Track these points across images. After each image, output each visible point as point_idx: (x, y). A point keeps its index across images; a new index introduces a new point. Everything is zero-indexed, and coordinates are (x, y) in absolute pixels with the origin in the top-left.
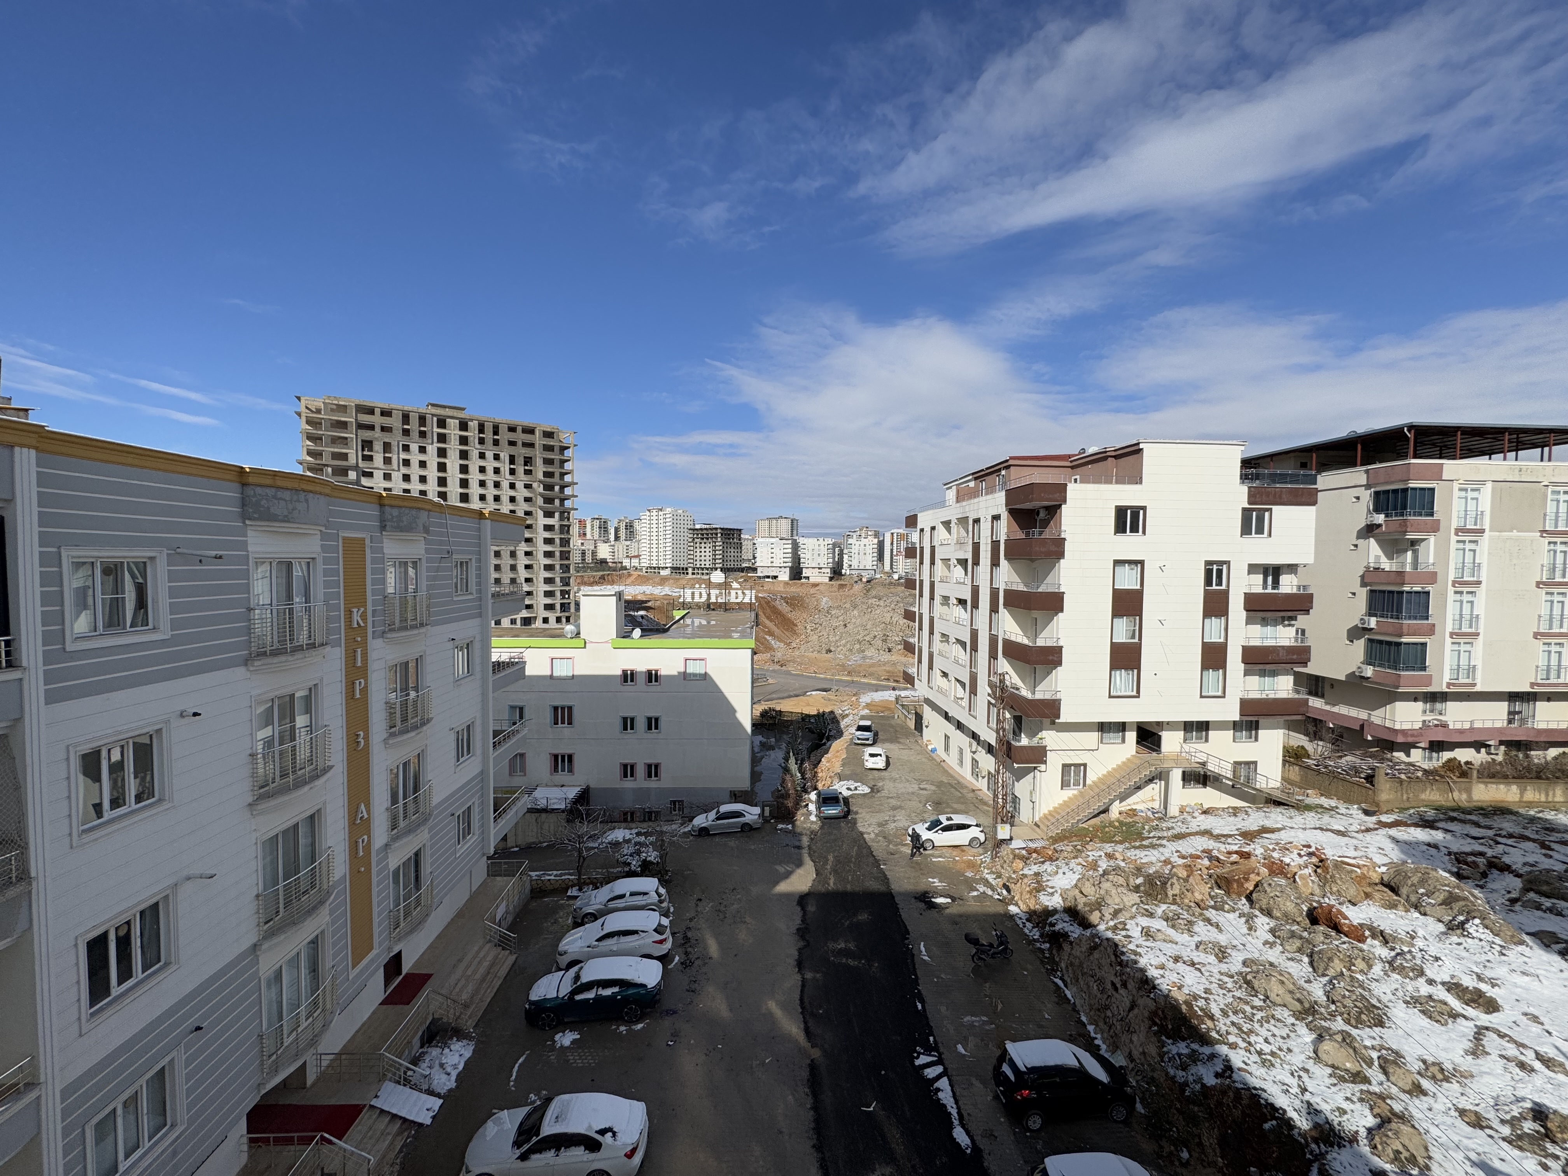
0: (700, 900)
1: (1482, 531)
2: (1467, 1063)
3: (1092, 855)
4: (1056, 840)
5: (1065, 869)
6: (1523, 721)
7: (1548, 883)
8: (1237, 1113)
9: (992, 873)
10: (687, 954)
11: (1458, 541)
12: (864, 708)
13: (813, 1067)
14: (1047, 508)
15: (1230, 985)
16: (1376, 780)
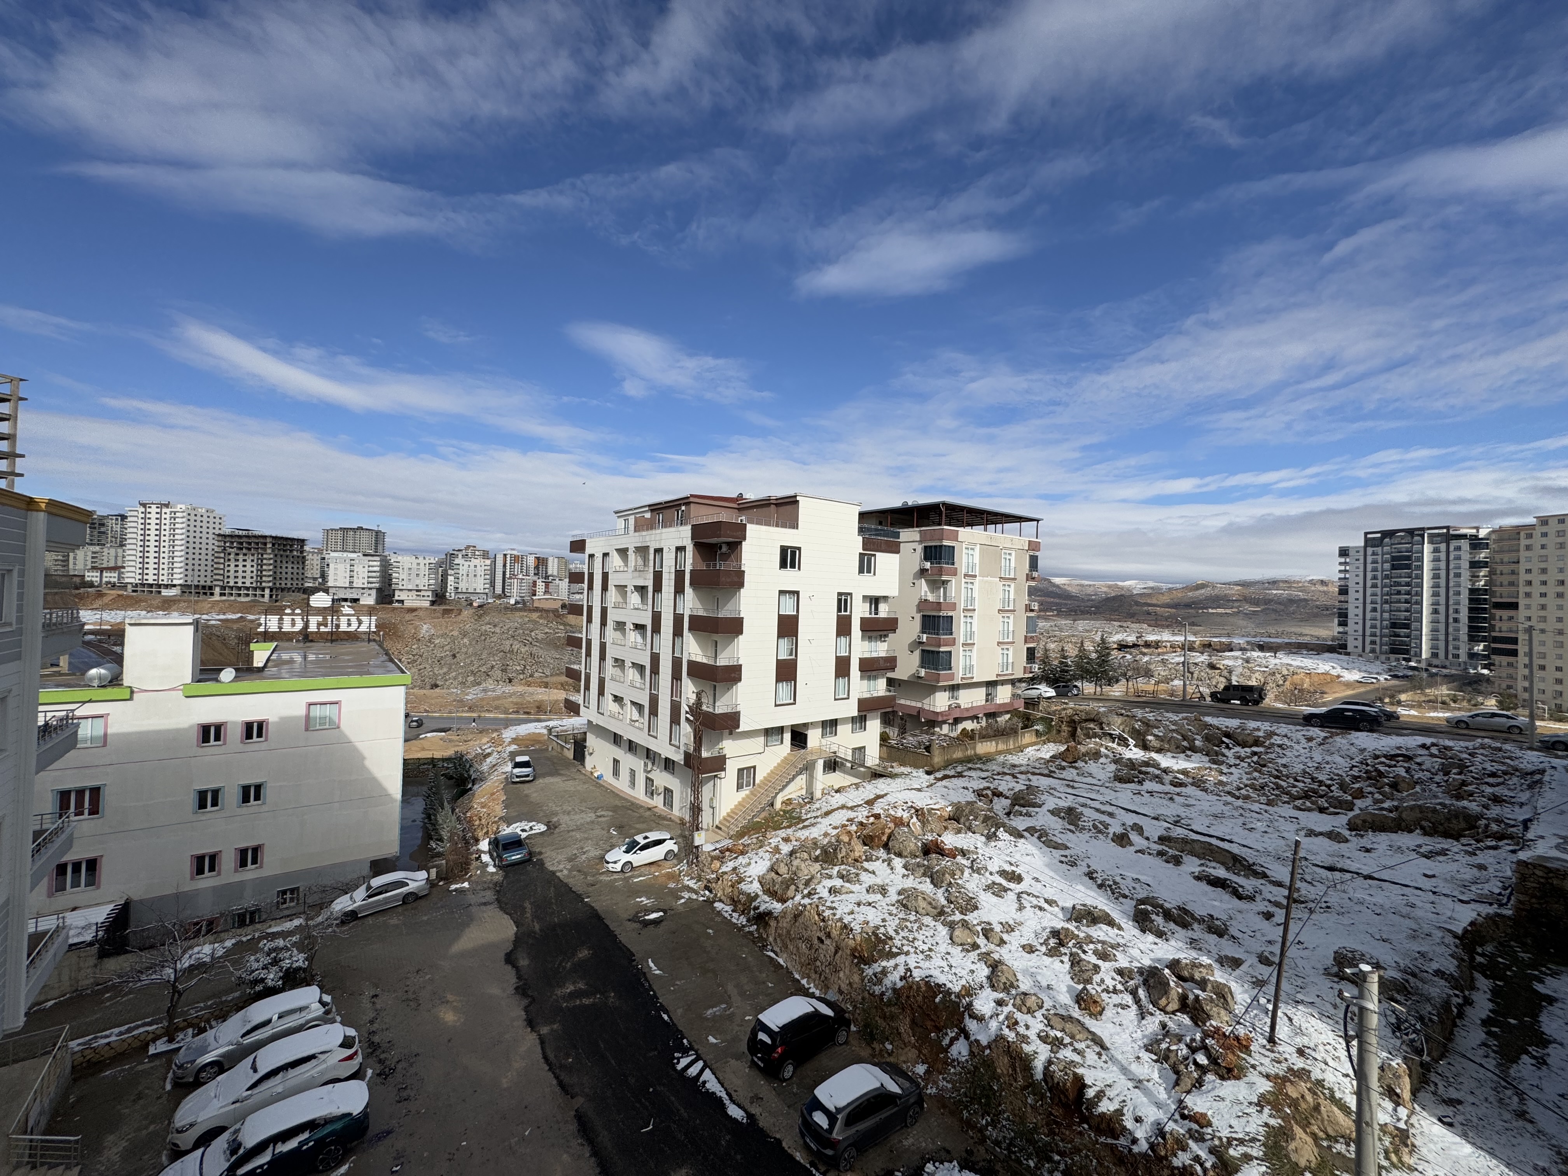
1: (975, 576)
2: (1018, 916)
3: (774, 841)
4: (741, 834)
5: (756, 858)
6: (992, 699)
7: (1023, 798)
8: (920, 999)
9: (692, 878)
10: (381, 1062)
11: (965, 582)
12: (510, 743)
13: (580, 1118)
14: (729, 544)
15: (895, 912)
16: (931, 749)
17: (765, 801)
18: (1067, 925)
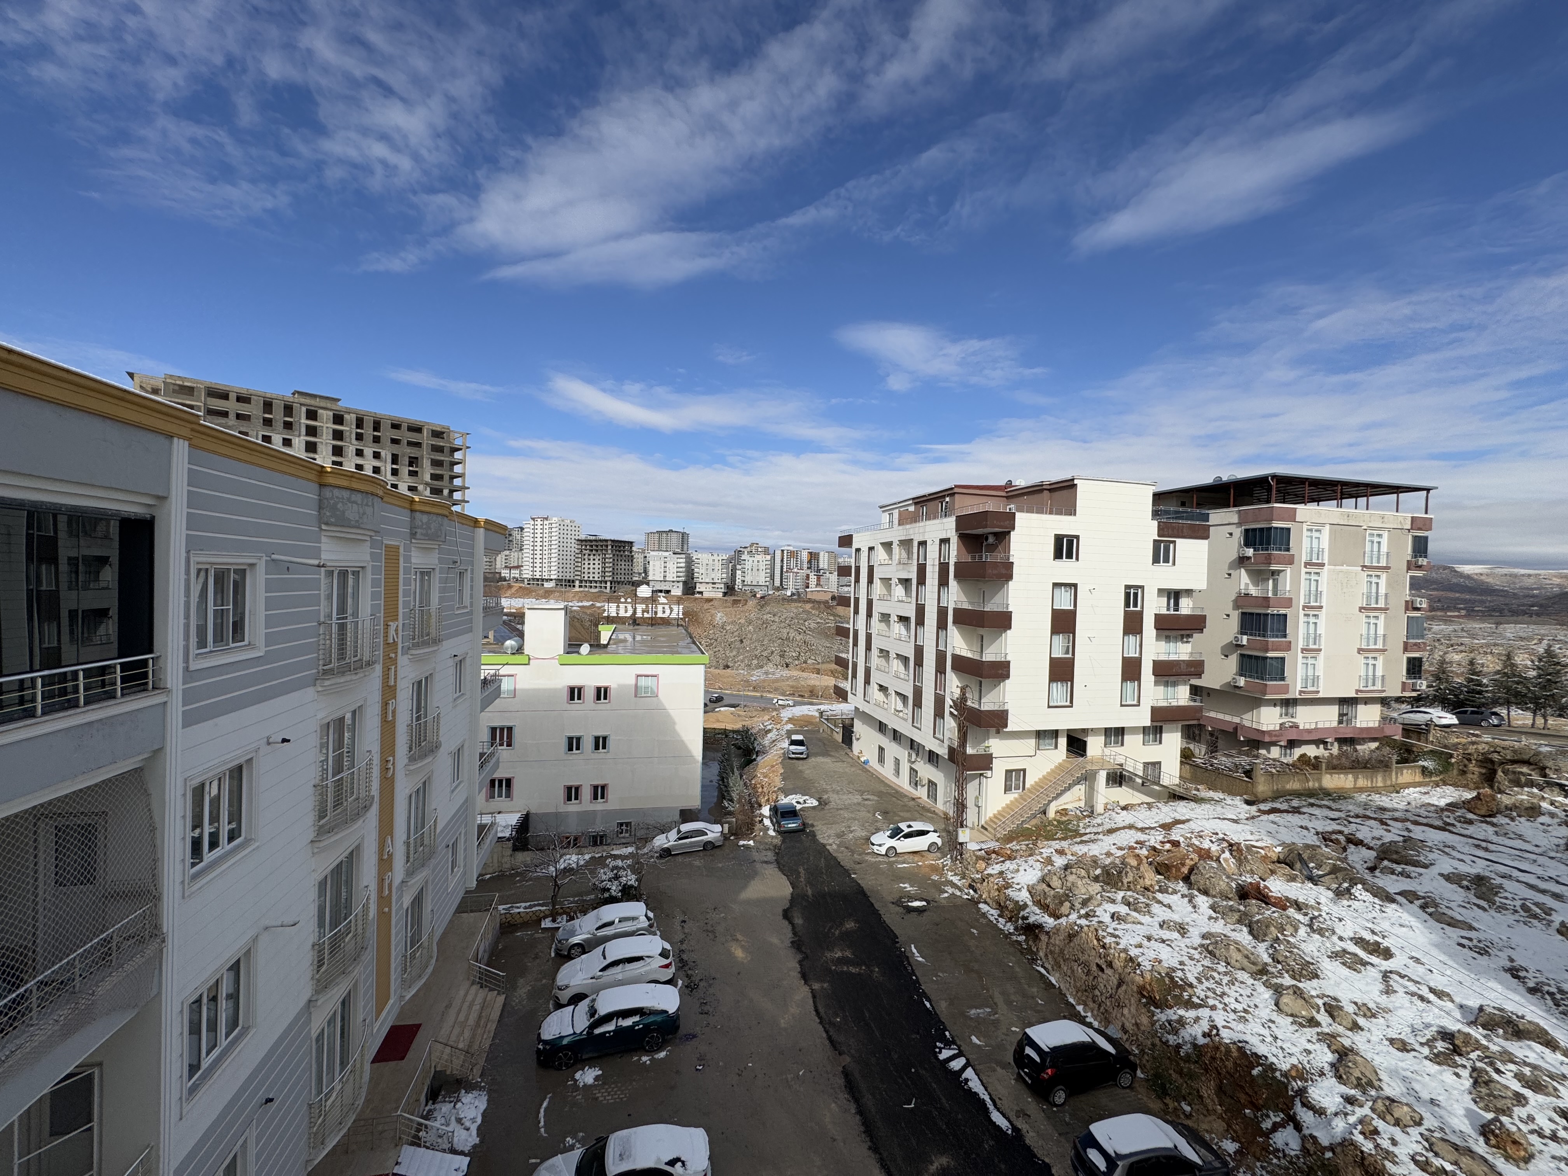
0: (684, 922)
1: (1323, 565)
2: (1384, 1000)
3: (1046, 852)
4: (1009, 839)
5: (1024, 866)
6: (1349, 721)
7: (1397, 852)
8: (1230, 1064)
9: (956, 874)
10: (688, 976)
11: (1306, 573)
12: (787, 722)
13: (846, 1074)
14: (995, 534)
15: (1197, 956)
16: (1254, 774)
17: (1036, 808)
18: (1467, 1029)
